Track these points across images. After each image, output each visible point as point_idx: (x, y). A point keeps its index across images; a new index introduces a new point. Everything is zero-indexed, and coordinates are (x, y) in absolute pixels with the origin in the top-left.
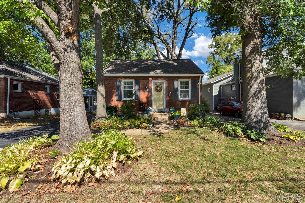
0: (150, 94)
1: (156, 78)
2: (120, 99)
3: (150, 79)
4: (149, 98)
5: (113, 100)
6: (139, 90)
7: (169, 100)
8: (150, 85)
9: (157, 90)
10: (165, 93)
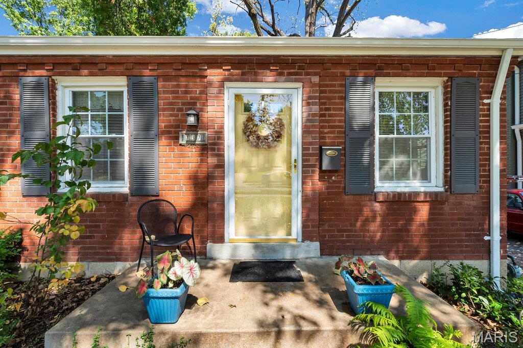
4: (206, 184)
7: (321, 192)
9: (253, 140)
10: (296, 152)
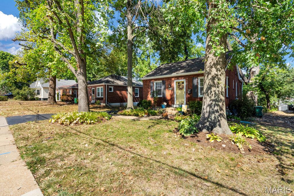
0: (173, 92)
1: (178, 77)
2: (153, 96)
3: (173, 79)
4: (172, 95)
5: (149, 97)
6: (165, 89)
7: (188, 97)
8: (172, 85)
9: (179, 88)
10: (185, 90)
